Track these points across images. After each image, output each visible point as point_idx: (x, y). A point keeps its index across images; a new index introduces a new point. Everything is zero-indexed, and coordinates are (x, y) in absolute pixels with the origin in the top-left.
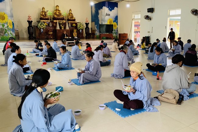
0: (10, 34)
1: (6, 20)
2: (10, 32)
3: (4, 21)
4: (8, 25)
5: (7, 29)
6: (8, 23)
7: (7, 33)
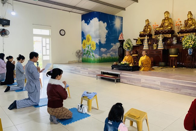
0: (92, 56)
1: (90, 42)
2: (92, 54)
3: (89, 43)
4: (91, 47)
5: (90, 50)
6: (91, 45)
7: (90, 55)
